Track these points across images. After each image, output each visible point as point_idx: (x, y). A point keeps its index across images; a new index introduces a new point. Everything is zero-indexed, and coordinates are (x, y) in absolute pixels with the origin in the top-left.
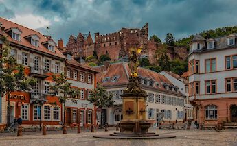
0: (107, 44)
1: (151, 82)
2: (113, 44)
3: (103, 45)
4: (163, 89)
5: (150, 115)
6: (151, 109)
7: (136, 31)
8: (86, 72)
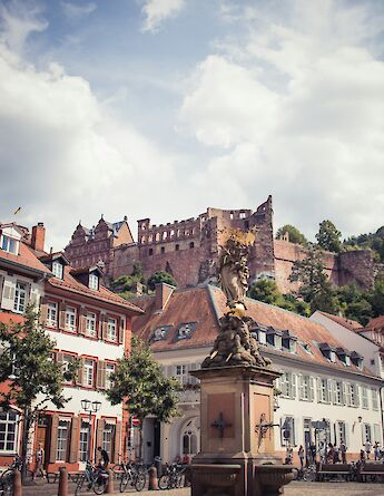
0: (170, 248)
1: (286, 342)
2: (184, 246)
3: (158, 248)
4: (321, 360)
5: (287, 435)
6: (288, 419)
7: (243, 216)
8: (103, 312)
